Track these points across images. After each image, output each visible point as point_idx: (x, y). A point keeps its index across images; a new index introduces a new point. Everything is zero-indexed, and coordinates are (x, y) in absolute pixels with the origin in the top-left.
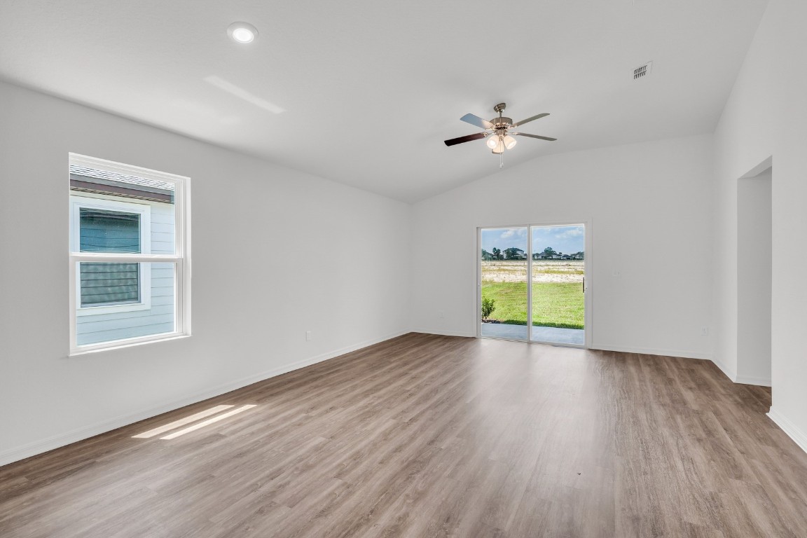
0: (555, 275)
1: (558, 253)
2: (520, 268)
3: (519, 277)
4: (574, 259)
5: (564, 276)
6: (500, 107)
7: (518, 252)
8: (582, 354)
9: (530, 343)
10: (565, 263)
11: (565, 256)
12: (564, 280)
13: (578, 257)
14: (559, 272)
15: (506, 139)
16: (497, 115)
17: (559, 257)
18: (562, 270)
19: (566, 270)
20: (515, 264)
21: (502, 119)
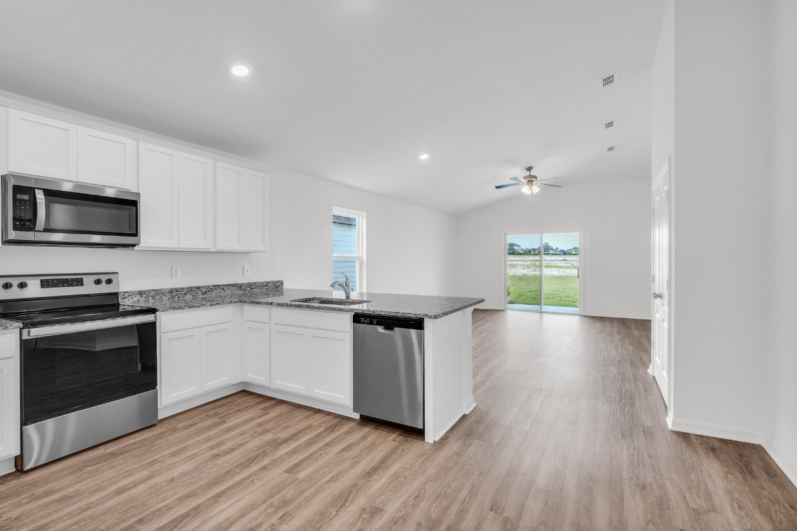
0: (553, 269)
1: (554, 248)
2: (519, 263)
3: (520, 271)
4: (571, 254)
5: (561, 270)
6: (529, 169)
7: (515, 247)
8: (577, 318)
9: (542, 313)
10: (562, 258)
11: (561, 251)
12: (561, 274)
13: (574, 252)
14: (557, 267)
15: (532, 187)
16: (528, 173)
17: (555, 252)
18: (560, 265)
19: (563, 264)
20: (513, 259)
21: (530, 176)
